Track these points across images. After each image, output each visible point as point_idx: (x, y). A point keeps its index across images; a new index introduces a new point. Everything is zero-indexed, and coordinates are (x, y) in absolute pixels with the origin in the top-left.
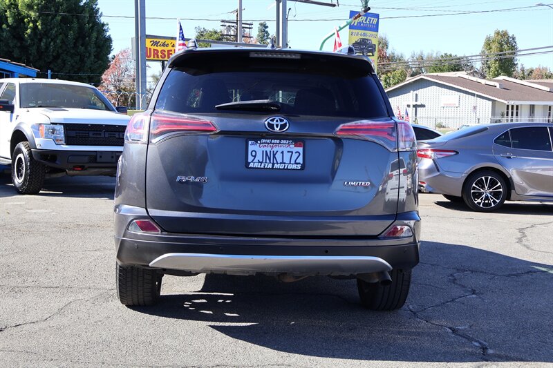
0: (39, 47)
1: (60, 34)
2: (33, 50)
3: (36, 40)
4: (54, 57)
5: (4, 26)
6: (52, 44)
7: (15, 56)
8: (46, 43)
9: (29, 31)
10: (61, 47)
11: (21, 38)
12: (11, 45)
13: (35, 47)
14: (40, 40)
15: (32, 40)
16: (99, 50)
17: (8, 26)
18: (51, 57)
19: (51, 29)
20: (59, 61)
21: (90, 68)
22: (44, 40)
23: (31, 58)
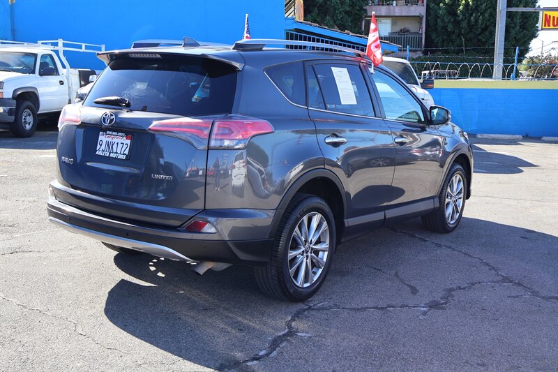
0: (469, 21)
1: (489, 8)
2: (464, 24)
3: (467, 15)
4: (482, 29)
5: (441, 5)
6: (481, 17)
7: (449, 30)
8: (475, 17)
9: (461, 8)
10: (489, 20)
11: (455, 14)
12: (446, 20)
13: (466, 21)
14: (471, 15)
15: (464, 15)
16: (526, 20)
17: (445, 4)
18: (480, 29)
19: (481, 4)
20: (487, 33)
21: (515, 38)
22: (474, 15)
23: (463, 31)
